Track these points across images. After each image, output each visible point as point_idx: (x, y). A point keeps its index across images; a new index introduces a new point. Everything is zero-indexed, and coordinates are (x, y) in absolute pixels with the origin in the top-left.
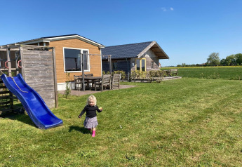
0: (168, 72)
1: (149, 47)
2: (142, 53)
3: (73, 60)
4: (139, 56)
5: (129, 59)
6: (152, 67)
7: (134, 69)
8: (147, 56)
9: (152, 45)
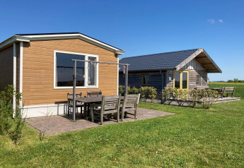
0: (219, 91)
1: (194, 56)
2: (183, 64)
3: (70, 71)
4: (178, 68)
5: (164, 71)
6: (197, 83)
7: (171, 85)
8: (191, 67)
9: (197, 53)
